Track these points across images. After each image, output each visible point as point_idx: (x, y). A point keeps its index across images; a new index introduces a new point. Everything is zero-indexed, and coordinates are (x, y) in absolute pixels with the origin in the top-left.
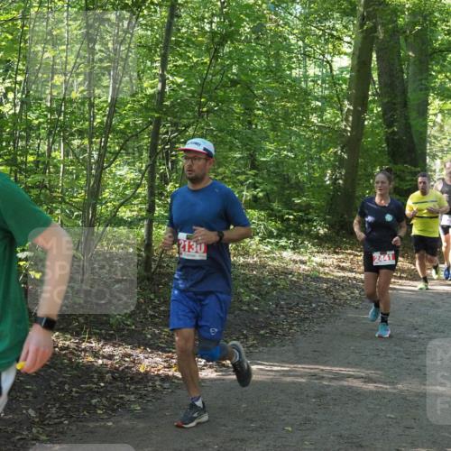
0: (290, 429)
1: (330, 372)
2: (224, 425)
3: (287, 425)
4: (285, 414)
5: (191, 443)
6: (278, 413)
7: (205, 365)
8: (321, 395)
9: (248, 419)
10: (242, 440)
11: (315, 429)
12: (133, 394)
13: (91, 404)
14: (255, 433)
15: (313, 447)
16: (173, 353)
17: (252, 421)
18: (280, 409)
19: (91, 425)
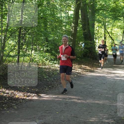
0: (58, 113)
1: (68, 97)
2: (40, 112)
3: (57, 112)
4: (56, 109)
5: (31, 117)
6: (54, 108)
7: (34, 96)
8: (66, 104)
9: (46, 110)
10: (45, 116)
11: (64, 113)
12: (14, 103)
13: (3, 106)
14: (48, 114)
15: (64, 118)
16: (25, 92)
17: (47, 111)
18: (55, 107)
19: (3, 112)
